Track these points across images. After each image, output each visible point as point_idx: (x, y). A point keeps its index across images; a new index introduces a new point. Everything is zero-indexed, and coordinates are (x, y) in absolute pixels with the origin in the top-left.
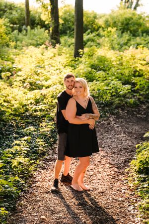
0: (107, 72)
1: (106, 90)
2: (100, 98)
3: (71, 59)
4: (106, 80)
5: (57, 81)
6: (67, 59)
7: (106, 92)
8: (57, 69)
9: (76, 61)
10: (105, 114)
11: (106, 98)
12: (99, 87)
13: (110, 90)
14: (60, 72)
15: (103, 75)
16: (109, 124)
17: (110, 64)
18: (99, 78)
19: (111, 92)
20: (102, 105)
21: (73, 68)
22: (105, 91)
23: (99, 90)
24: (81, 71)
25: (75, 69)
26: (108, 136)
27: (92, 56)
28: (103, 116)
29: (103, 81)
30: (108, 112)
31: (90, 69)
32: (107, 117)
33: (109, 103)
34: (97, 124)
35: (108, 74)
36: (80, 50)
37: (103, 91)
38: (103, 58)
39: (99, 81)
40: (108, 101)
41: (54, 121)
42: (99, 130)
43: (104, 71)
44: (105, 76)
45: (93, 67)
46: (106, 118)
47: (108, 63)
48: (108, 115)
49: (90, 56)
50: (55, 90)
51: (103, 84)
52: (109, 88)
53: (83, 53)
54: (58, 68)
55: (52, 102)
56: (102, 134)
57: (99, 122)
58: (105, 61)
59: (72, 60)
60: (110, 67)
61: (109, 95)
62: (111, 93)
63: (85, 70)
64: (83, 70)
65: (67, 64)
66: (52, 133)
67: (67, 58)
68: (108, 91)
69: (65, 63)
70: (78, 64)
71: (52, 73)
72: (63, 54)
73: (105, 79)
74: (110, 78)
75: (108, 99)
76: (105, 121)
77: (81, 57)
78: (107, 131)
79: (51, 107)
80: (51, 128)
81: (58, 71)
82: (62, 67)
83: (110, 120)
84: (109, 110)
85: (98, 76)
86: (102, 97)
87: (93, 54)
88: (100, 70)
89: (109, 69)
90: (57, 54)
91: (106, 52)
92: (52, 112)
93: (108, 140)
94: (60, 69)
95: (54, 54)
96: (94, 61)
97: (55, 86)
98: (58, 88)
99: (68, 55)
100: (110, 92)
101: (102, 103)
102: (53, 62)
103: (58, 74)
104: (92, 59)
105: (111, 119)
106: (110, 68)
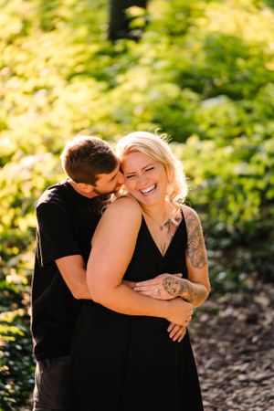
0: (247, 104)
1: (241, 176)
2: (214, 210)
3: (94, 48)
4: (241, 134)
5: (37, 140)
6: (80, 47)
7: (241, 187)
8: (36, 90)
9: (114, 55)
10: (236, 280)
11: (242, 212)
12: (212, 167)
13: (258, 177)
14: (51, 103)
15: (227, 115)
16: (252, 320)
17: (260, 70)
18: (212, 126)
19: (261, 184)
20: (225, 242)
21: (103, 85)
22: (235, 182)
23: (210, 176)
24: (137, 98)
25: (112, 87)
26: (252, 375)
27: (183, 33)
28: (229, 285)
29: (229, 139)
30: (248, 272)
31: (173, 91)
32: (246, 290)
33: (252, 233)
34: (204, 318)
35: (249, 111)
36: (134, 11)
37: (229, 180)
38: (229, 45)
39: (209, 138)
40: (247, 225)
41: (21, 306)
42: (213, 347)
43: (235, 97)
44: (234, 119)
45: (188, 80)
46: (239, 297)
47: (250, 63)
48: (249, 283)
49: (176, 33)
50: (26, 175)
51: (228, 151)
52: (251, 169)
53: (147, 23)
54: (41, 82)
55: (13, 226)
56: (224, 364)
57: (213, 313)
58: (236, 55)
59: (101, 53)
60: (256, 80)
61: (254, 199)
62: (263, 193)
63: (155, 95)
64: (145, 92)
65: (80, 69)
66: (13, 357)
67: (77, 42)
68: (248, 184)
69: (71, 63)
70: (123, 71)
71: (14, 105)
72: (60, 25)
73: (236, 131)
74: (259, 128)
75: (248, 217)
76: (236, 306)
77: (137, 39)
78: (246, 352)
79: (11, 246)
80: (10, 334)
81: (40, 98)
82: (56, 81)
83: (259, 306)
84: (254, 260)
85: (210, 120)
86: (223, 206)
87: (189, 25)
88: (216, 93)
89: (254, 93)
90: (37, 23)
91: (241, 16)
92: (15, 267)
93: (249, 392)
94: (48, 89)
95: (26, 23)
96: (193, 55)
97: (28, 161)
98: (38, 168)
99: (82, 31)
100: (255, 189)
101: (225, 234)
102: (21, 57)
103: (39, 110)
104: (183, 47)
105: (263, 300)
106: (260, 86)
